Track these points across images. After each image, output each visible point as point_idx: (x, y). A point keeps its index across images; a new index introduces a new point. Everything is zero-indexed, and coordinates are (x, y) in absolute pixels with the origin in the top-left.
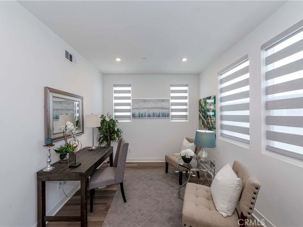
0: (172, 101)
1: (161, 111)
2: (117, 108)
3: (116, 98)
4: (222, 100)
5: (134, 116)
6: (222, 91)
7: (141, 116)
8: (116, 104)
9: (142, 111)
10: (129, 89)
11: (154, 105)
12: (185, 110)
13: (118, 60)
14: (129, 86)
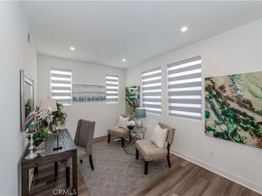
0: (107, 87)
1: (99, 95)
2: (54, 91)
3: (53, 82)
4: (144, 89)
5: (74, 99)
6: (144, 83)
7: (81, 100)
8: (54, 88)
9: (82, 96)
10: (69, 73)
11: (93, 90)
12: (116, 95)
13: (73, 48)
14: (70, 71)
